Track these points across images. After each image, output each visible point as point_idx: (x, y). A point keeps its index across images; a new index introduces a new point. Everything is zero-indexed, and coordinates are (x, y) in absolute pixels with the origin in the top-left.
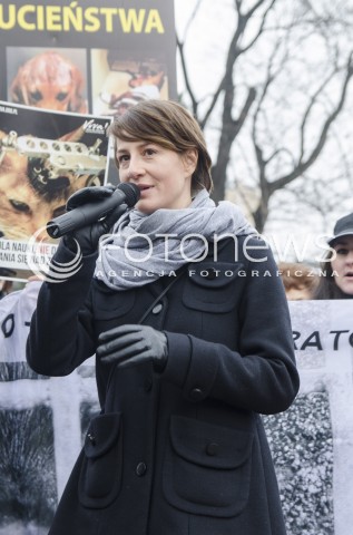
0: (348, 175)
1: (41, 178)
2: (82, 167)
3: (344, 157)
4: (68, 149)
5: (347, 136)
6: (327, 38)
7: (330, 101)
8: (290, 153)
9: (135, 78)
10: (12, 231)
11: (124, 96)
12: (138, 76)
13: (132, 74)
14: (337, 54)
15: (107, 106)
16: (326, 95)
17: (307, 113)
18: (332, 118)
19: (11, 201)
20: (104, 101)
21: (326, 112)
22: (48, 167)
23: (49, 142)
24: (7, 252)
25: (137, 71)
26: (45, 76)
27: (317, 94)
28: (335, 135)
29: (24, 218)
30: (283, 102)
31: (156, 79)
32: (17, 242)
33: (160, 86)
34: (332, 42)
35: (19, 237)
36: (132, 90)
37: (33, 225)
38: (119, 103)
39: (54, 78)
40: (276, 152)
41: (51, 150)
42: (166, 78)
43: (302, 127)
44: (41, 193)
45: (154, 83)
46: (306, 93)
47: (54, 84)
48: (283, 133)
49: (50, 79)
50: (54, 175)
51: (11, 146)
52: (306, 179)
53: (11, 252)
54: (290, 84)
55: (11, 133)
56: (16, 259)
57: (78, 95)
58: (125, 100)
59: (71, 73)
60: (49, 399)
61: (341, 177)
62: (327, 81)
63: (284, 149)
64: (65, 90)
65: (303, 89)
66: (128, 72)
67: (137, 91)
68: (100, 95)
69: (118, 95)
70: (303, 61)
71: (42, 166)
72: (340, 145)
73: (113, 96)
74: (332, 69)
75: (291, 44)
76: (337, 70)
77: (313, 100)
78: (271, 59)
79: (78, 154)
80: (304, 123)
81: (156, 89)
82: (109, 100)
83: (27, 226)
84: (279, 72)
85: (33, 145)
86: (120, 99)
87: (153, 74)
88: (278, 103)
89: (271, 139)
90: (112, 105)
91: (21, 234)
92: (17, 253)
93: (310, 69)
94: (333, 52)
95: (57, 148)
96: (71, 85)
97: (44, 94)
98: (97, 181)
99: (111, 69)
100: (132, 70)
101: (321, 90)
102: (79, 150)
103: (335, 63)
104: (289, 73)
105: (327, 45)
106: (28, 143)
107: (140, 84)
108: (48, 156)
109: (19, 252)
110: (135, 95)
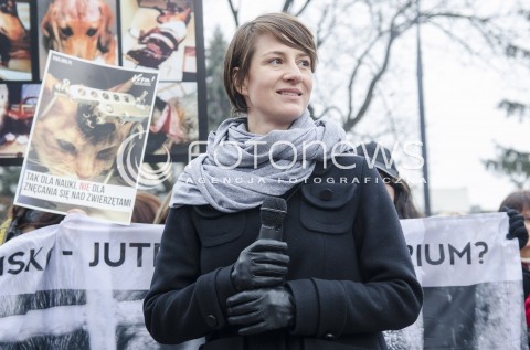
0: (393, 130)
1: (89, 123)
2: (128, 115)
3: (389, 113)
4: (117, 98)
5: (392, 95)
6: (370, 5)
7: (375, 63)
8: (339, 110)
9: (162, 14)
10: (57, 167)
11: (153, 31)
12: (166, 12)
13: (160, 10)
14: (381, 20)
15: (136, 41)
16: (371, 57)
17: (354, 74)
18: (377, 78)
19: (59, 141)
20: (134, 37)
21: (372, 73)
22: (96, 114)
23: (100, 92)
24: (50, 186)
25: (165, 7)
26: (75, 12)
27: (362, 57)
28: (380, 93)
29: (70, 157)
30: (331, 63)
31: (184, 15)
32: (61, 178)
33: (187, 22)
34: (375, 8)
35: (63, 173)
36: (160, 26)
37: (77, 164)
38: (147, 38)
39: (84, 15)
40: (326, 111)
41: (100, 99)
42: (192, 14)
43: (350, 87)
44: (88, 136)
45: (182, 19)
46: (353, 56)
47: (84, 19)
48: (332, 93)
49: (80, 15)
50: (101, 121)
51: (64, 92)
52: (355, 134)
53: (54, 186)
54: (337, 48)
55: (64, 81)
56: (58, 193)
57: (108, 31)
58: (154, 36)
59: (100, 9)
60: (85, 323)
61: (387, 132)
62: (372, 45)
63: (334, 107)
64: (94, 26)
65: (350, 52)
66: (156, 8)
67: (165, 27)
68: (129, 30)
69: (146, 31)
70: (349, 26)
71: (91, 112)
72: (385, 103)
73: (142, 32)
74: (376, 33)
75: (338, 11)
76: (381, 34)
77: (360, 62)
78: (319, 25)
79: (126, 103)
80: (352, 83)
81: (183, 24)
82: (137, 35)
83: (72, 164)
84: (327, 36)
85: (84, 93)
86: (148, 34)
87: (181, 10)
88: (327, 64)
89: (322, 98)
90: (141, 40)
91: (65, 171)
92: (59, 188)
93: (356, 34)
94: (376, 18)
95: (107, 97)
96: (101, 20)
97: (75, 30)
98: (140, 127)
99: (140, 6)
100: (160, 6)
101: (366, 52)
102: (127, 100)
103: (379, 28)
104: (337, 37)
105: (371, 11)
106: (80, 91)
107: (168, 20)
108: (98, 104)
109: (62, 187)
110: (163, 30)
